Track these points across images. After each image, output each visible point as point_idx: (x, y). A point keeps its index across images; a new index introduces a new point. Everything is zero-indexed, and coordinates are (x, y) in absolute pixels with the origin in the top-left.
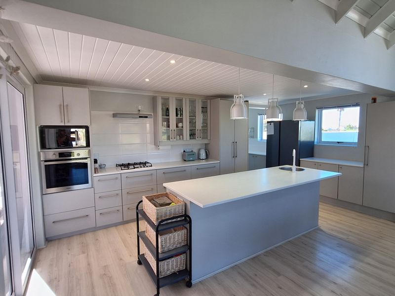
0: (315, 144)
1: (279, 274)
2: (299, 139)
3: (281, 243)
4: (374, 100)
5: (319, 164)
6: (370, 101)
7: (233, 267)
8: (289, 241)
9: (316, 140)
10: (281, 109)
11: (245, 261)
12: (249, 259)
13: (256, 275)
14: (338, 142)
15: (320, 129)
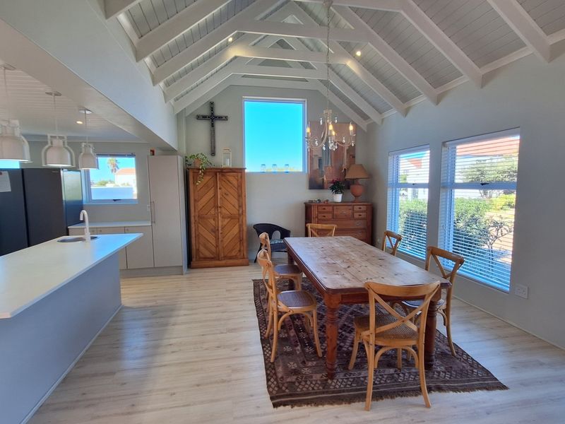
0: (84, 204)
1: (112, 373)
2: (64, 199)
3: (91, 343)
4: (153, 152)
5: (99, 230)
6: (149, 153)
7: (38, 411)
8: (99, 336)
9: (84, 199)
10: (72, 151)
11: (54, 392)
12: (57, 387)
13: (84, 394)
14: (115, 200)
15: (88, 183)
